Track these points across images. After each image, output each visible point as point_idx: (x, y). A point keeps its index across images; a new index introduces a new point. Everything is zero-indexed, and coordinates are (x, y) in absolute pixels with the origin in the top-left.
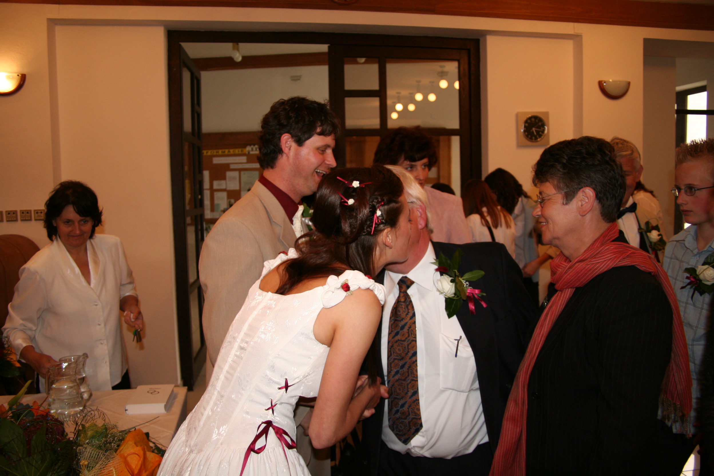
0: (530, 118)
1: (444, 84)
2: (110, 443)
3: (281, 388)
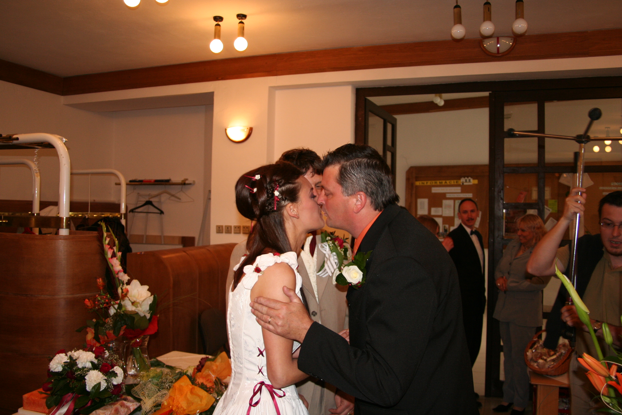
2: (164, 383)
3: (259, 356)
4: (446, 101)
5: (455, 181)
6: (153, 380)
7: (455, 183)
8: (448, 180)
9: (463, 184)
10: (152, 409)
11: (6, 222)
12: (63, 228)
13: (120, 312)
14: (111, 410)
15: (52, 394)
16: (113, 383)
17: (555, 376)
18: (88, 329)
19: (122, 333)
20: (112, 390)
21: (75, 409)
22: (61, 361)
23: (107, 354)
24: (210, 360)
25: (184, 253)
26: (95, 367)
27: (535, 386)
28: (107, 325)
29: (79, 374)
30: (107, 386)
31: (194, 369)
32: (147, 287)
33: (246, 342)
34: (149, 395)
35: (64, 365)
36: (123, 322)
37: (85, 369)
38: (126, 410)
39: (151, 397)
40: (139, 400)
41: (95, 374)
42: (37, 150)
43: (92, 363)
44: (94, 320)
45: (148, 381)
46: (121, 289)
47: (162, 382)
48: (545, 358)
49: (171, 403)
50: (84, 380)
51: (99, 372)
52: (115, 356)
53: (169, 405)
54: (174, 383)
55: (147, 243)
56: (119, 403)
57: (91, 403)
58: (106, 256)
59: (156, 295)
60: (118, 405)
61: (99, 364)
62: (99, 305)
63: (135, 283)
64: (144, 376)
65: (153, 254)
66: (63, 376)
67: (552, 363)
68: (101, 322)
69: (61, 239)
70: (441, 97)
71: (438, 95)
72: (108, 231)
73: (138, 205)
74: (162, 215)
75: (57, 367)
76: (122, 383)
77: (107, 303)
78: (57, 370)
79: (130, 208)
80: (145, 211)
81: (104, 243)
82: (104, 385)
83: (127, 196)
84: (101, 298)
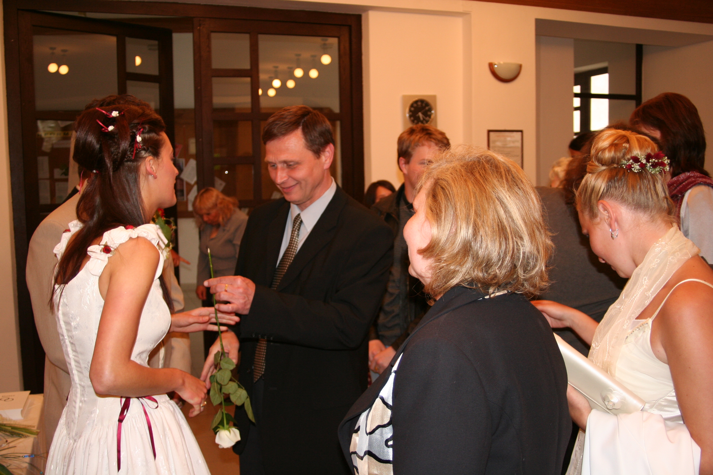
0: (416, 102)
1: (326, 60)
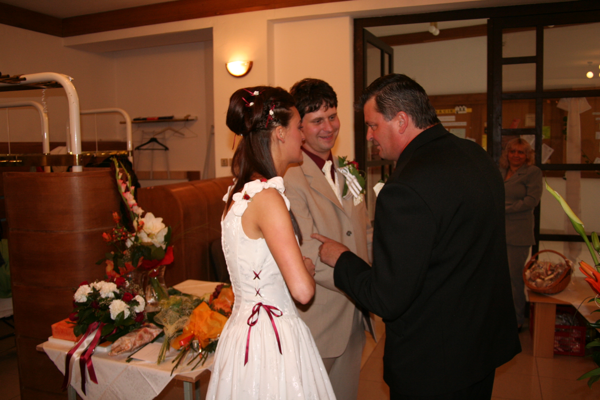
2: (185, 309)
3: (255, 278)
4: (441, 31)
5: (450, 110)
6: (173, 308)
7: (450, 112)
8: (442, 109)
9: (457, 112)
10: (175, 335)
11: (20, 162)
12: (76, 165)
13: (136, 244)
14: (135, 337)
15: (79, 324)
16: (135, 312)
17: (552, 294)
18: (107, 262)
19: (140, 264)
20: (135, 317)
21: (101, 337)
22: (85, 292)
23: (128, 284)
24: (226, 287)
25: (192, 187)
26: (117, 296)
27: (531, 304)
28: (125, 257)
29: (103, 304)
30: (130, 314)
31: (211, 296)
32: (161, 219)
33: (241, 267)
34: (171, 322)
35: (88, 296)
36: (140, 253)
37: (108, 299)
38: (150, 336)
39: (173, 323)
40: (161, 326)
41: (118, 303)
42: (44, 89)
43: (115, 293)
44: (113, 253)
45: (169, 308)
46: (137, 222)
47: (182, 309)
48: (543, 277)
49: (193, 328)
50: (108, 310)
51: (122, 302)
52: (135, 286)
53: (190, 330)
54: (194, 309)
55: (153, 179)
56: (143, 329)
57: (116, 331)
58: (120, 190)
59: (170, 227)
60: (141, 332)
61: (121, 294)
62: (116, 238)
63: (150, 215)
64: (164, 304)
65: (162, 188)
66: (88, 306)
67: (550, 282)
68: (119, 254)
69: (75, 176)
70: (436, 26)
71: (433, 23)
72: (120, 166)
73: (143, 143)
74: (167, 151)
75: (82, 297)
76: (144, 311)
77: (124, 236)
78: (81, 301)
79: (136, 145)
80: (151, 148)
81: (117, 178)
82: (127, 314)
83: (133, 133)
84: (118, 231)
